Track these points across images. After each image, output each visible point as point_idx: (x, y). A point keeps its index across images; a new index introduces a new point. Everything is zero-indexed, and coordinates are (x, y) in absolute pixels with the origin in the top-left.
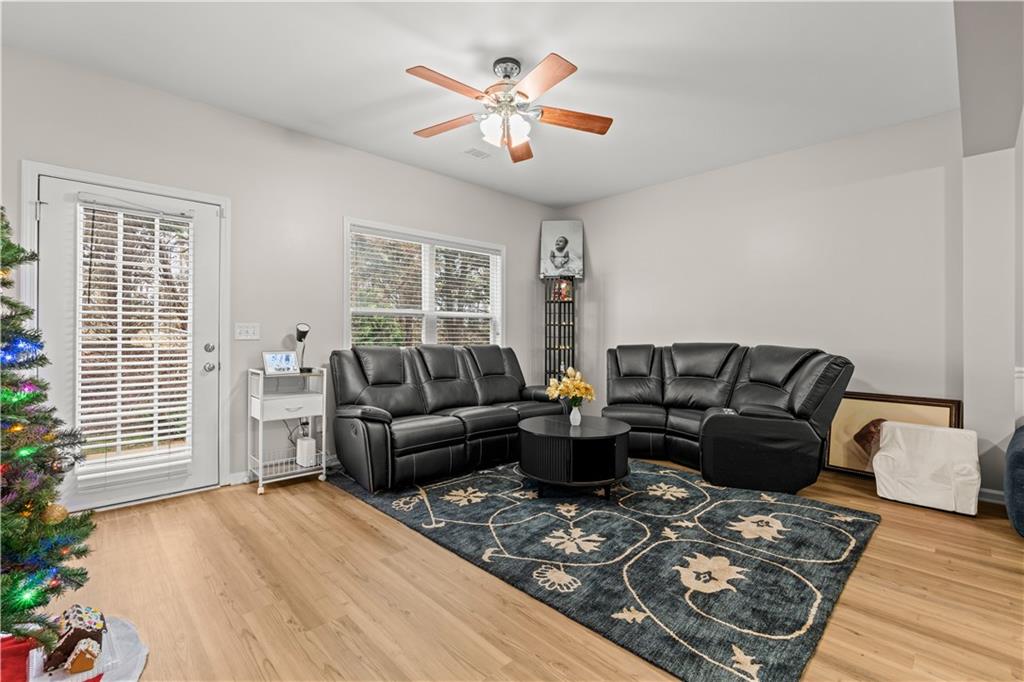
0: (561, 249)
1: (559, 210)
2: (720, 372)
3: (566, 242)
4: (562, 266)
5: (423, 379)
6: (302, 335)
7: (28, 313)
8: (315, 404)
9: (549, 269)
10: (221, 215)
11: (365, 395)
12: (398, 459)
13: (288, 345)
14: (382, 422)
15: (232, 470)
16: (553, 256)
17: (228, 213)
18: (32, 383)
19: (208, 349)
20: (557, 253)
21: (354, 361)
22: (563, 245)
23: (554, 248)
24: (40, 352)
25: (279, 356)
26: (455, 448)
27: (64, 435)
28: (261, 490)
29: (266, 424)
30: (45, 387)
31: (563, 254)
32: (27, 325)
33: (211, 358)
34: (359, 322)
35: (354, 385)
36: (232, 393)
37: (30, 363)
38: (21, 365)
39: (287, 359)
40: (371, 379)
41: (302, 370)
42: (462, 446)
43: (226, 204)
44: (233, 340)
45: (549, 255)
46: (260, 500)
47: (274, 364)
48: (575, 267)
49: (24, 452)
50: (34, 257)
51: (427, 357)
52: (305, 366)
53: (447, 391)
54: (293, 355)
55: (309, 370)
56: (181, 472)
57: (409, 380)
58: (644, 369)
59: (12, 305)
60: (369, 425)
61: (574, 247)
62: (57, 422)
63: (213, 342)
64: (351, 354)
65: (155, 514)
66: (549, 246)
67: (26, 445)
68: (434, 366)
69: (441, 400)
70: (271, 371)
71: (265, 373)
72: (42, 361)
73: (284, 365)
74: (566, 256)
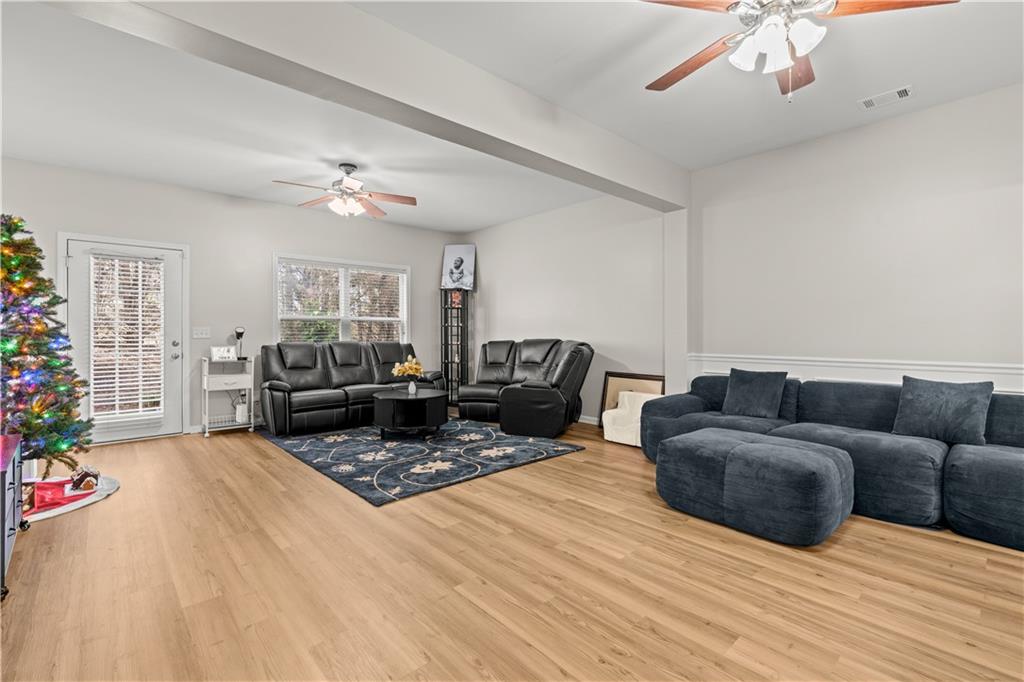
0: (457, 268)
1: (460, 236)
2: (544, 360)
3: (462, 262)
4: (458, 280)
5: (331, 365)
6: (239, 335)
7: (63, 326)
8: (246, 381)
9: (448, 284)
10: (183, 256)
11: (282, 375)
12: (294, 415)
13: (230, 343)
14: (284, 391)
15: (192, 424)
16: (452, 273)
17: (187, 255)
18: (66, 357)
19: (175, 344)
20: (455, 271)
21: (277, 353)
22: (459, 264)
23: (452, 267)
24: (68, 344)
25: (222, 349)
26: (338, 410)
27: (80, 382)
28: (207, 435)
29: (210, 392)
30: (71, 360)
31: (459, 271)
32: (63, 331)
33: (177, 350)
34: (288, 324)
35: (276, 367)
36: (190, 374)
37: (65, 348)
38: (61, 349)
39: (228, 351)
40: (288, 365)
41: (239, 359)
42: (344, 409)
43: (187, 250)
44: (192, 338)
45: (449, 271)
46: (206, 441)
47: (219, 354)
48: (467, 282)
49: (62, 389)
50: (66, 301)
51: (337, 351)
52: (243, 356)
53: (348, 374)
54: (233, 349)
55: (245, 359)
56: (157, 423)
57: (319, 366)
58: (503, 360)
59: (57, 323)
60: (275, 393)
61: (468, 267)
62: (76, 376)
63: (178, 341)
64: (276, 348)
65: (136, 446)
66: (450, 264)
67: (63, 385)
68: (341, 357)
69: (342, 379)
70: (215, 358)
71: (210, 359)
72: (69, 347)
73: (226, 355)
74: (462, 273)
